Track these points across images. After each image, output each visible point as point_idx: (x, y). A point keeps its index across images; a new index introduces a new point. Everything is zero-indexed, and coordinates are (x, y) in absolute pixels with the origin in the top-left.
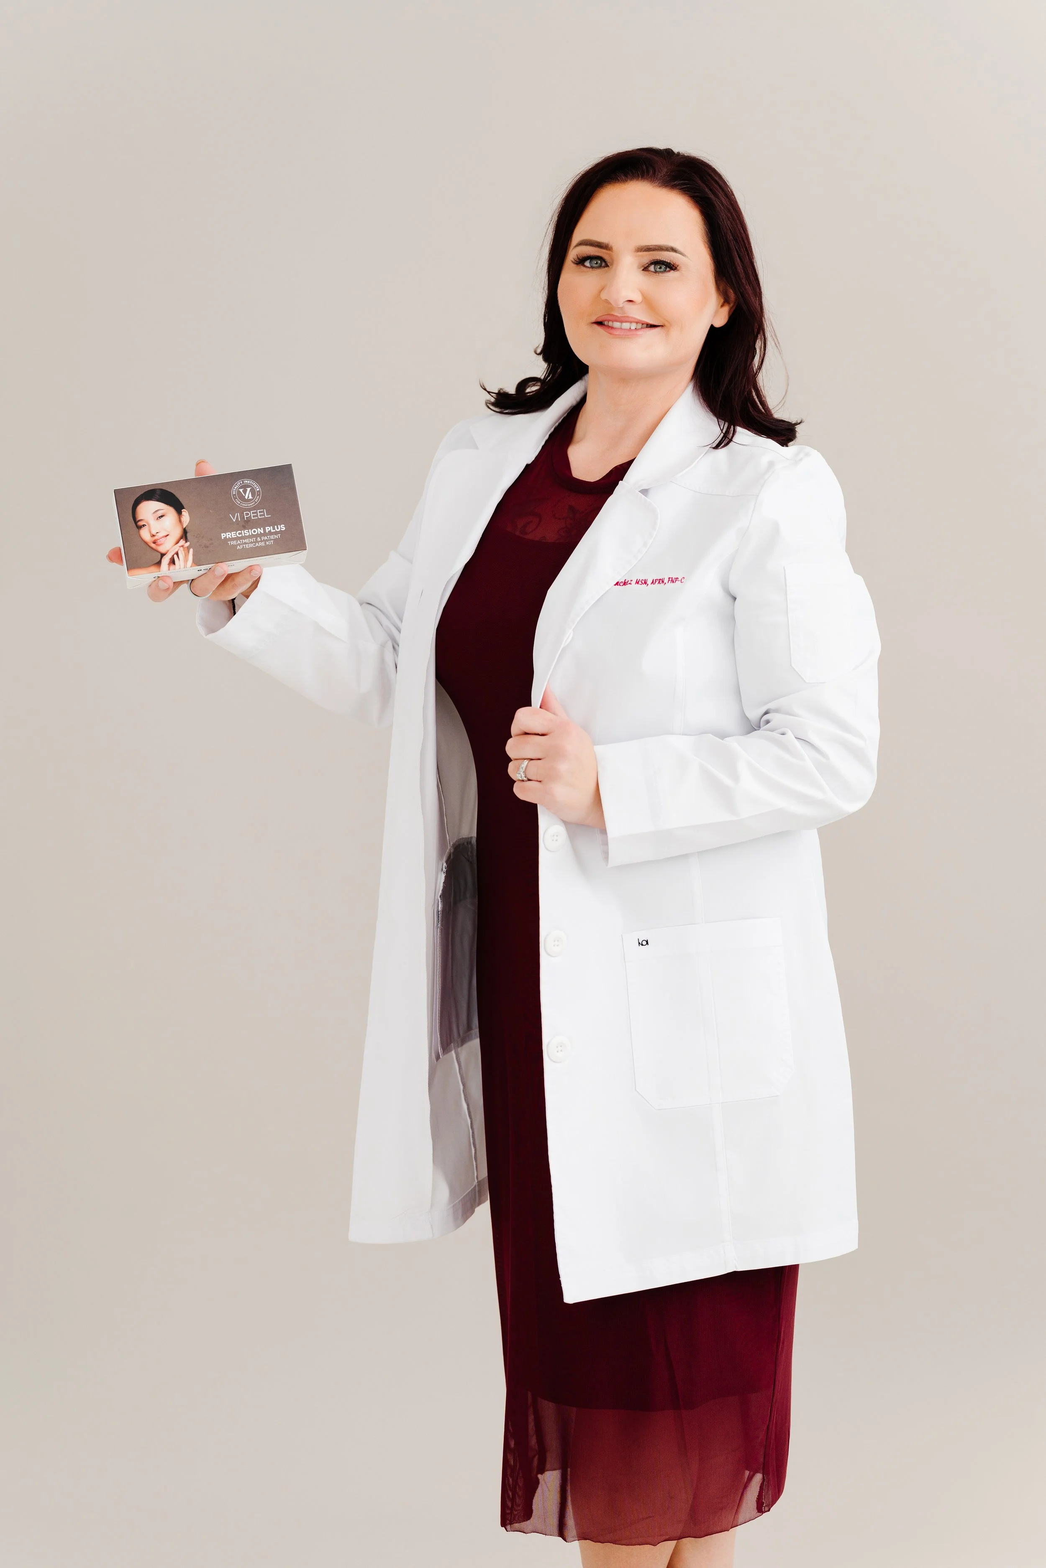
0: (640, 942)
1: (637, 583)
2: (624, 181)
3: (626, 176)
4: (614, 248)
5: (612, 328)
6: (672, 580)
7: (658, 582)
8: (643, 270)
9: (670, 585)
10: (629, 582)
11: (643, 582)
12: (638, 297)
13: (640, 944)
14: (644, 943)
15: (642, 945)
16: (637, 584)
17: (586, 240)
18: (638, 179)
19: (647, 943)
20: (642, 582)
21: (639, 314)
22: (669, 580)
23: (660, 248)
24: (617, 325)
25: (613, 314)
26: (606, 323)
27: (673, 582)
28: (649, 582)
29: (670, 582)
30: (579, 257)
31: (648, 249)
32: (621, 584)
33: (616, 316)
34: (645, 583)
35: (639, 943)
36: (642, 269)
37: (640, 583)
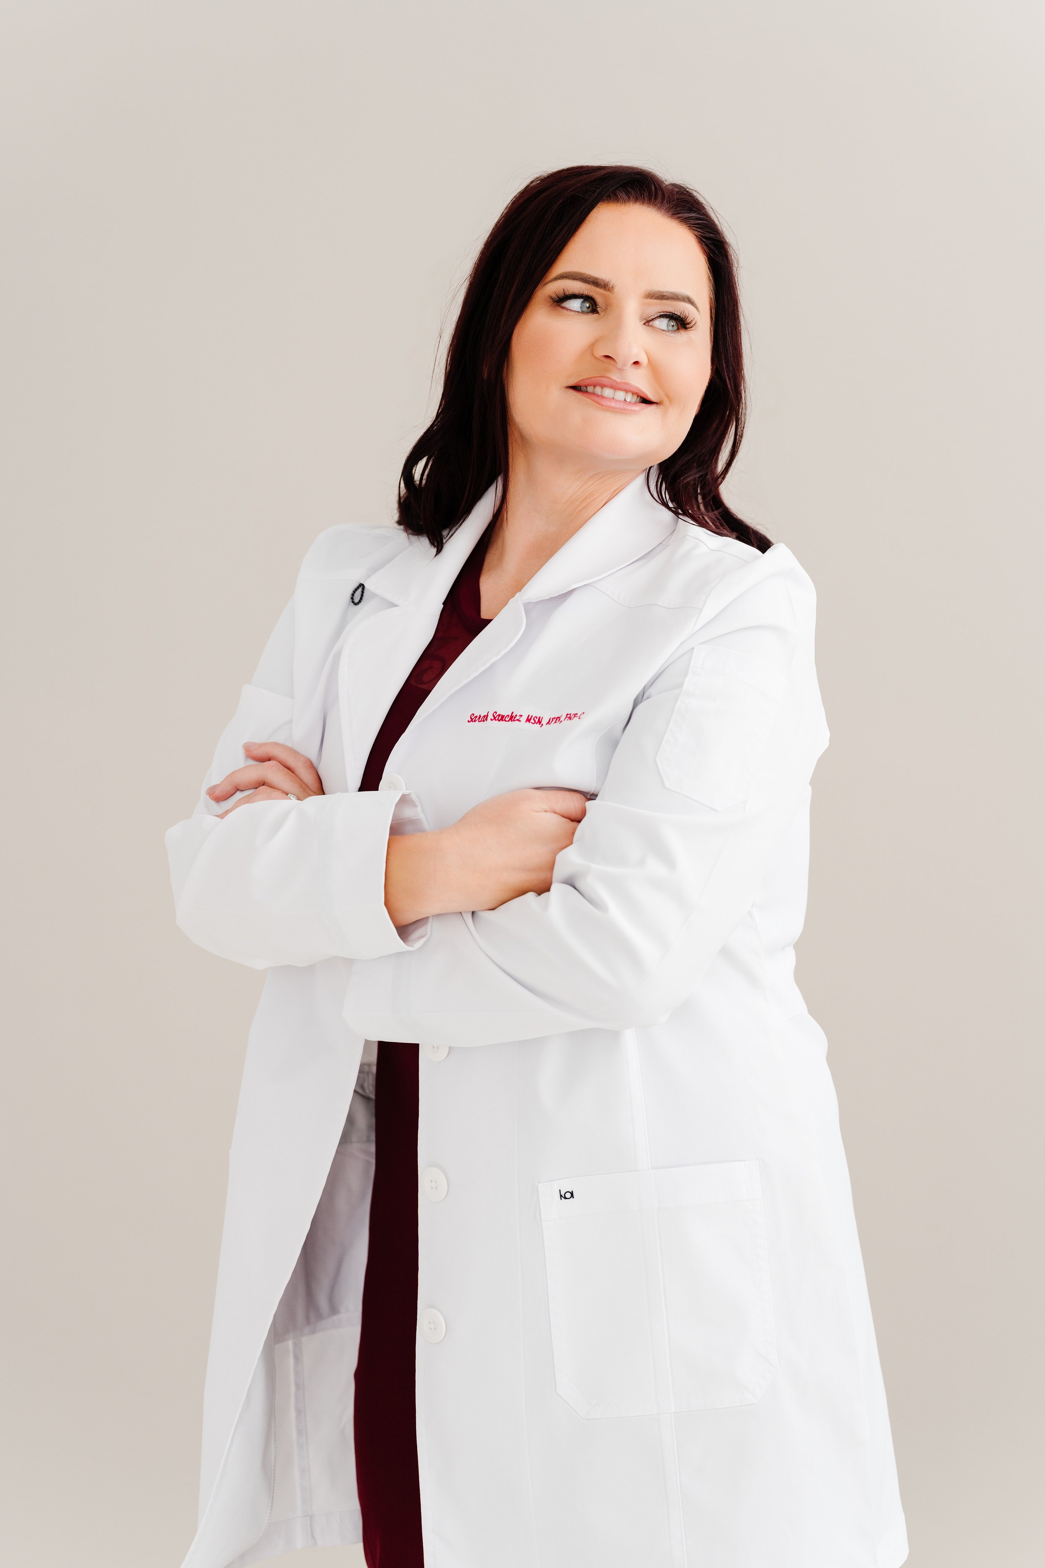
0: (563, 1194)
1: (528, 720)
2: (625, 202)
3: (628, 194)
4: (616, 290)
5: (602, 397)
6: (569, 717)
7: (554, 720)
8: (644, 324)
9: (568, 722)
10: (518, 718)
11: (537, 720)
12: (643, 359)
13: (563, 1197)
14: (568, 1195)
15: (565, 1198)
16: (528, 722)
17: (575, 273)
18: (643, 203)
19: (572, 1196)
20: (535, 721)
21: (640, 381)
22: (567, 717)
23: (675, 297)
24: (608, 392)
25: (610, 377)
26: (590, 389)
27: (570, 719)
28: (544, 722)
29: (567, 718)
30: (558, 294)
31: (661, 297)
32: (507, 719)
33: (615, 381)
34: (539, 722)
35: (561, 1196)
36: (643, 322)
37: (532, 721)
